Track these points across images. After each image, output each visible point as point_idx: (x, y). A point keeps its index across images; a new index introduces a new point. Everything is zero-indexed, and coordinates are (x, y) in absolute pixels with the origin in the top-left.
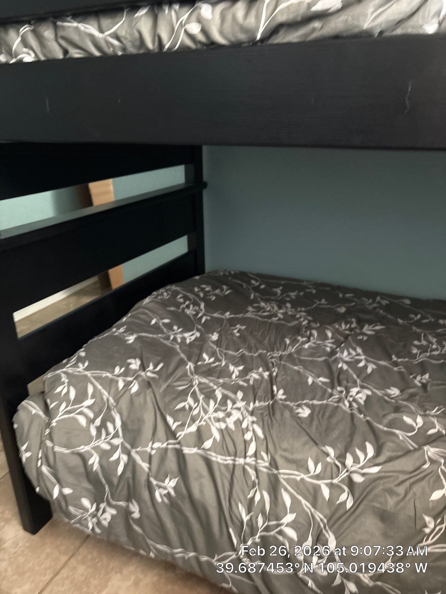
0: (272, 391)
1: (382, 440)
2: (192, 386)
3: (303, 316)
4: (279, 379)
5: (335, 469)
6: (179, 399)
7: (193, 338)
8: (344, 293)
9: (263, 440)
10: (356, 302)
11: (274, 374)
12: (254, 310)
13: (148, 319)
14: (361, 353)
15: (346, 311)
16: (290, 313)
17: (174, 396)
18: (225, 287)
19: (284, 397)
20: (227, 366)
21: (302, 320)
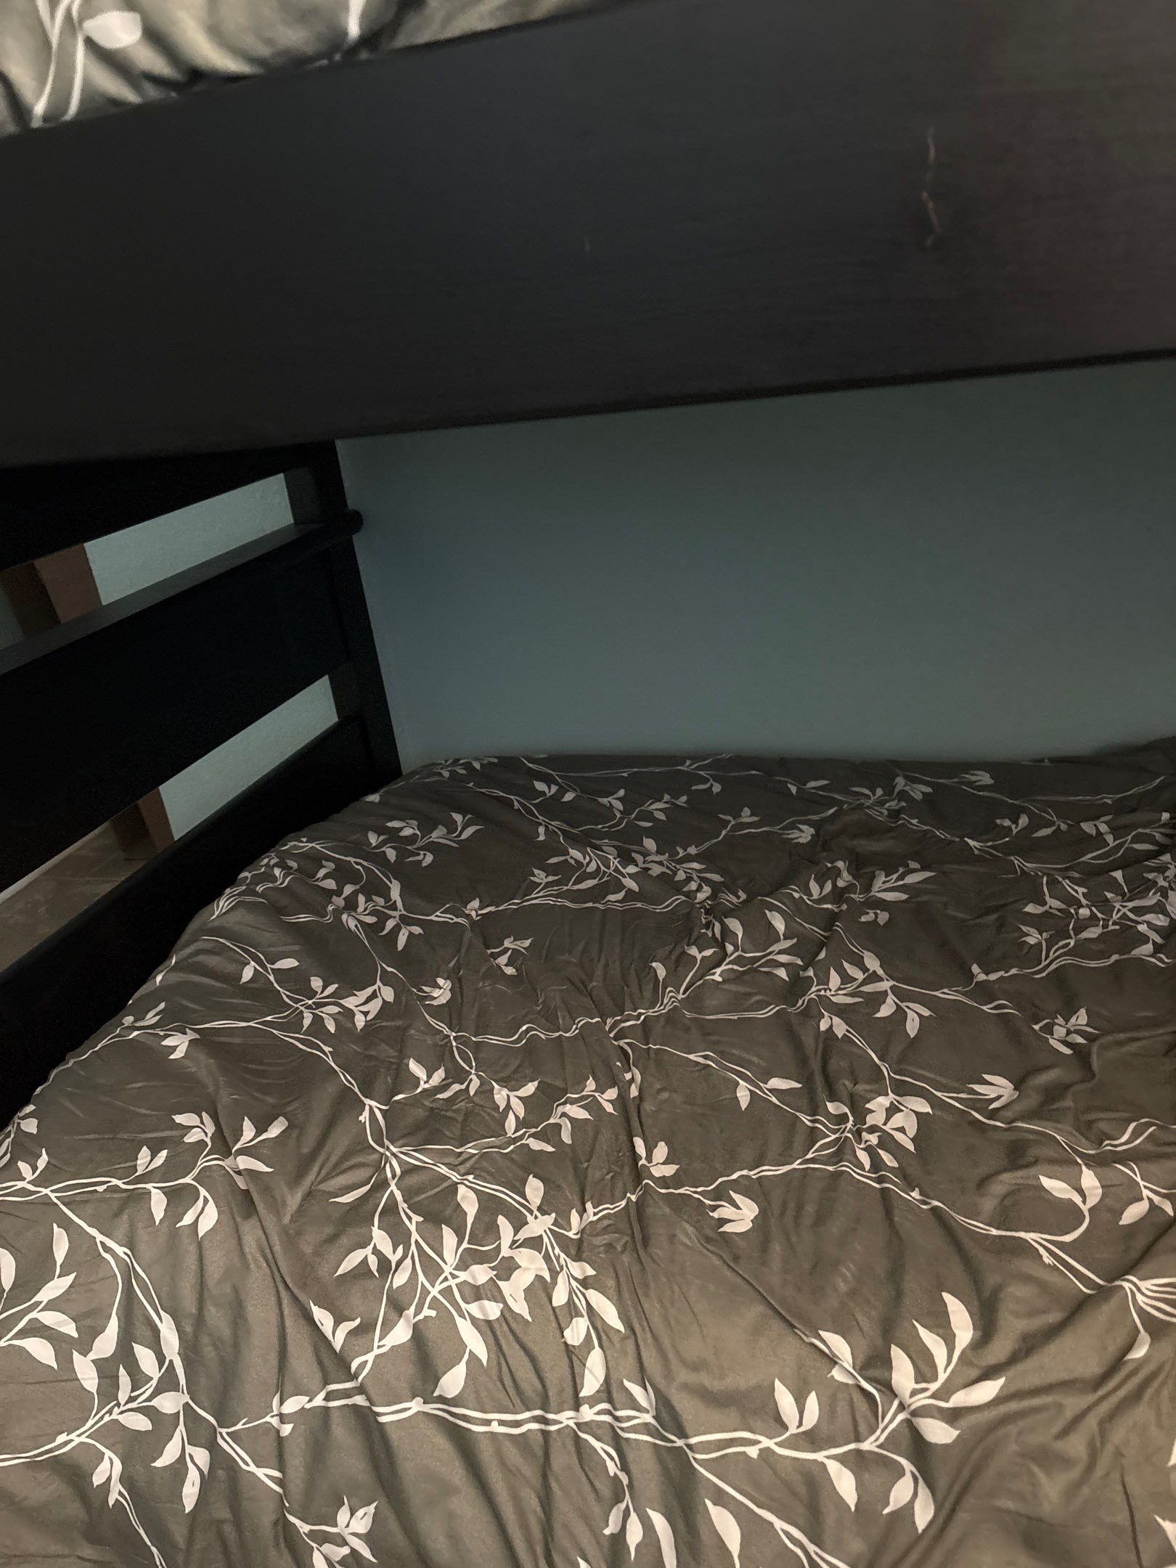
0: (635, 1157)
1: (992, 1280)
2: (383, 1184)
3: (695, 877)
4: (648, 1107)
5: (862, 1406)
6: (344, 1240)
7: (374, 1007)
8: (801, 782)
9: (624, 1338)
10: (840, 803)
11: (634, 1092)
12: (551, 878)
13: (230, 968)
14: (880, 972)
15: (816, 837)
16: (656, 870)
17: (329, 1230)
18: (458, 818)
19: (670, 1170)
20: (485, 1091)
21: (693, 886)
